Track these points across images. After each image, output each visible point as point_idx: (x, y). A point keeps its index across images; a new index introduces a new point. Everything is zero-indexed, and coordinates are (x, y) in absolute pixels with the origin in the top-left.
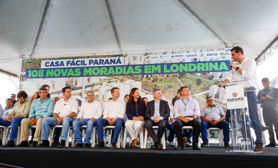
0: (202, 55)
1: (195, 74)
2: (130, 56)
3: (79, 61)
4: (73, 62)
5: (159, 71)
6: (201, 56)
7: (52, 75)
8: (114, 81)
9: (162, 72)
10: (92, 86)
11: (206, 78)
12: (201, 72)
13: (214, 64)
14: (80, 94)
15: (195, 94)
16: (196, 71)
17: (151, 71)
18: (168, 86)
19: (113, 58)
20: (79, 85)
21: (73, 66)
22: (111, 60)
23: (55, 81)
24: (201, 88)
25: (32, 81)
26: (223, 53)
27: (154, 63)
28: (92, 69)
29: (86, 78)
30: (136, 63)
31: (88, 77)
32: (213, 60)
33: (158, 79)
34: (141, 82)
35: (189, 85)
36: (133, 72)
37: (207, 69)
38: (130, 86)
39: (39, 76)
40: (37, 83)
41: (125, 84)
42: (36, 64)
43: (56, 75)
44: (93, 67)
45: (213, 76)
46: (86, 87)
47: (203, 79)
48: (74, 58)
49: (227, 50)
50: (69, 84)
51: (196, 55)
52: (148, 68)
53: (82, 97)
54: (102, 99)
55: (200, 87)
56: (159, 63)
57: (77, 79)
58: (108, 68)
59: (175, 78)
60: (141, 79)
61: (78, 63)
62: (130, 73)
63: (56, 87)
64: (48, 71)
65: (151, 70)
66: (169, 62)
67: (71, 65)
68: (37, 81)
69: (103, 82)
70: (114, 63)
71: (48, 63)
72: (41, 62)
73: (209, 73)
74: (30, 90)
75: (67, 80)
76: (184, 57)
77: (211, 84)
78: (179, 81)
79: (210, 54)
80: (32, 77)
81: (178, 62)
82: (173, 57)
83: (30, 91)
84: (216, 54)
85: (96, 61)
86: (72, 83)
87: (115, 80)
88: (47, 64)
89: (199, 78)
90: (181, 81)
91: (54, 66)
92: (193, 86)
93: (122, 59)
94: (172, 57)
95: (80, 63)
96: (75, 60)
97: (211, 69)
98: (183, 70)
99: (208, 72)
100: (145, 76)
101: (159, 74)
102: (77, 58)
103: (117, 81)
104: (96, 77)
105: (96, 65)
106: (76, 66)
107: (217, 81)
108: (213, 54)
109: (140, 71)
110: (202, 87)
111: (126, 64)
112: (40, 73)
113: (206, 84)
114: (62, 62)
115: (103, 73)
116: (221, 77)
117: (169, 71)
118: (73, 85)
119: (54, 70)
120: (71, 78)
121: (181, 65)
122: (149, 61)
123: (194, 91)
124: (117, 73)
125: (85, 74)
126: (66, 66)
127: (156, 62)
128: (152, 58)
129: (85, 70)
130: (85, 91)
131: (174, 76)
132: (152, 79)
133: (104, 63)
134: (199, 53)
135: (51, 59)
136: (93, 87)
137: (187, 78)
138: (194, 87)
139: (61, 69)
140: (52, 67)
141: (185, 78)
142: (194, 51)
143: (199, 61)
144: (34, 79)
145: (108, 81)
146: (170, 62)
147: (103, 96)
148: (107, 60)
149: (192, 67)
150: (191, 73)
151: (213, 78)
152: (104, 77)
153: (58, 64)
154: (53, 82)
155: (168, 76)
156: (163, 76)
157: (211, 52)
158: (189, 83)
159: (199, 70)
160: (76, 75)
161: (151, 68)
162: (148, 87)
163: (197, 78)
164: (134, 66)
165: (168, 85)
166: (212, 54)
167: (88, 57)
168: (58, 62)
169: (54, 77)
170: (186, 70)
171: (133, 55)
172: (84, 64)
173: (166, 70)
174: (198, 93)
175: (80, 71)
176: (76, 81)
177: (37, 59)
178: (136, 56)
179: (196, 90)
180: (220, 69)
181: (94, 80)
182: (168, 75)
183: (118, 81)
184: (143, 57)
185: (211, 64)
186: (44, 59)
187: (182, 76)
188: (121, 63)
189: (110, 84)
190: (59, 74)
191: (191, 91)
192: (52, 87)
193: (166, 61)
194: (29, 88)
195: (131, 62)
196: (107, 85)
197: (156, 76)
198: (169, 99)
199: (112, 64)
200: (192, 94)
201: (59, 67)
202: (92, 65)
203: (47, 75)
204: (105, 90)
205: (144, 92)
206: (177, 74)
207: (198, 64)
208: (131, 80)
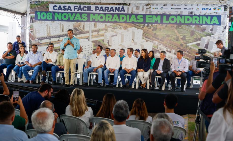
0: (198, 9)
1: (190, 26)
2: (133, 5)
3: (86, 7)
4: (80, 7)
5: (159, 21)
6: (196, 10)
7: (60, 19)
8: (118, 28)
9: (162, 22)
10: (98, 31)
11: (199, 30)
12: (195, 24)
13: (207, 18)
14: (87, 37)
15: (188, 44)
16: (191, 23)
17: (152, 21)
18: (165, 36)
19: (117, 6)
20: (86, 29)
21: (80, 11)
22: (116, 8)
23: (63, 24)
24: (194, 39)
25: (42, 23)
26: (216, 9)
27: (155, 13)
28: (98, 15)
29: (93, 24)
30: (138, 12)
31: (95, 23)
32: (207, 15)
33: (157, 28)
34: (142, 30)
36: (136, 21)
37: (201, 23)
38: (132, 33)
39: (48, 18)
40: (47, 25)
41: (128, 31)
42: (44, 7)
43: (64, 19)
44: (99, 14)
45: (205, 28)
46: (93, 32)
47: (196, 31)
48: (81, 4)
49: (220, 6)
50: (77, 28)
51: (193, 9)
52: (149, 18)
53: (89, 41)
54: (107, 43)
55: (193, 37)
56: (159, 13)
57: (84, 24)
58: (113, 15)
59: (172, 28)
60: (142, 27)
61: (85, 9)
62: (132, 21)
63: (64, 30)
64: (56, 14)
65: (152, 20)
66: (168, 14)
67: (78, 10)
68: (46, 24)
69: (108, 28)
70: (119, 11)
71: (56, 6)
72: (49, 5)
73: (202, 26)
74: (40, 31)
75: (75, 24)
76: (182, 10)
77: (203, 36)
78: (176, 31)
79: (205, 9)
80: (41, 19)
82: (172, 9)
83: (41, 32)
84: (210, 9)
85: (102, 8)
86: (80, 27)
87: (119, 27)
88: (55, 8)
89: (193, 30)
90: (178, 32)
91: (61, 10)
92: (187, 36)
93: (126, 7)
94: (171, 9)
95: (87, 9)
96: (82, 6)
97: (204, 23)
98: (180, 22)
99: (202, 25)
100: (146, 25)
101: (159, 24)
102: (84, 4)
103: (121, 28)
104: (101, 23)
105: (101, 12)
106: (83, 11)
107: (208, 34)
108: (207, 9)
109: (142, 20)
110: (195, 38)
111: (130, 13)
112: (49, 16)
113: (198, 36)
114: (69, 7)
115: (108, 20)
116: (212, 30)
117: (167, 22)
118: (80, 29)
119: (62, 14)
120: (79, 23)
121: (179, 17)
122: (150, 11)
123: (188, 41)
124: (121, 20)
125: (91, 20)
126: (73, 11)
127: (156, 13)
128: (153, 9)
129: (92, 16)
130: (92, 35)
131: (172, 26)
132: (152, 28)
133: (109, 10)
134: (195, 7)
135: (58, 3)
136: (100, 32)
137: (183, 29)
138: (188, 37)
139: (69, 14)
140: (60, 11)
141: (181, 28)
142: (191, 5)
143: (195, 14)
144: (43, 22)
145: (113, 28)
146: (170, 13)
147: (108, 41)
148: (112, 8)
149: (188, 20)
150: (187, 24)
151: (205, 30)
152: (109, 23)
153: (66, 9)
154: (62, 25)
155: (166, 26)
156: (163, 26)
157: (206, 7)
158: (184, 34)
159: (194, 23)
160: (83, 19)
161: (152, 18)
162: (149, 35)
163: (191, 29)
164: (136, 15)
165: (165, 34)
166: (206, 9)
167: (94, 4)
168: (66, 6)
169: (62, 20)
170: (183, 22)
171: (136, 5)
172: (90, 10)
173: (165, 21)
174: (191, 43)
175: (87, 16)
176: (83, 25)
177: (45, 2)
178: (139, 6)
180: (212, 23)
181: (100, 26)
182: (166, 25)
183: (122, 28)
184: (145, 7)
185: (205, 18)
186: (52, 3)
187: (179, 27)
188: (125, 12)
189: (115, 30)
190: (67, 18)
191: (185, 41)
192: (61, 30)
193: (166, 12)
194: (40, 29)
195: (134, 11)
196: (111, 31)
197: (156, 26)
198: (166, 46)
199: (117, 12)
200: (186, 43)
201: (66, 11)
202: (98, 11)
203: (56, 19)
204: (110, 36)
205: (145, 39)
206: (174, 25)
207: (193, 17)
208: (134, 27)
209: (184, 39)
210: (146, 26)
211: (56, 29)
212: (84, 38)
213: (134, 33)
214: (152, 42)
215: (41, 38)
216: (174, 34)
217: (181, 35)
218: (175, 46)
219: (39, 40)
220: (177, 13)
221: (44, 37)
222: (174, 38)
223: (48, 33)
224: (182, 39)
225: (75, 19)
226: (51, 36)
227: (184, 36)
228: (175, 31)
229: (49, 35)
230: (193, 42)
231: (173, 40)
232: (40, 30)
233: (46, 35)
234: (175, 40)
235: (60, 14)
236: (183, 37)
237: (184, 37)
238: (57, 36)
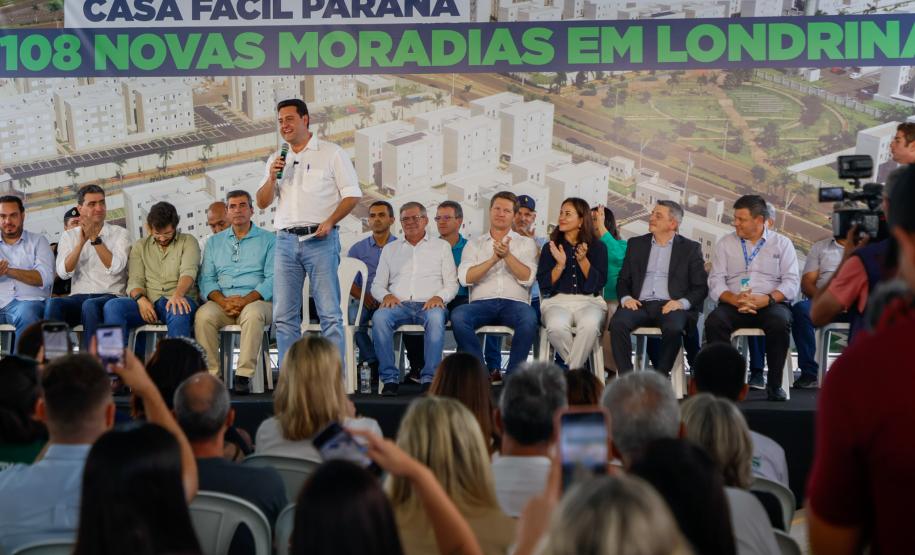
1: (795, 73)
5: (637, 57)
7: (123, 65)
8: (427, 99)
9: (650, 60)
10: (324, 117)
11: (842, 94)
13: (883, 29)
15: (792, 164)
16: (803, 60)
17: (597, 55)
18: (674, 127)
20: (258, 114)
21: (224, 21)
23: (139, 90)
24: (822, 139)
25: (28, 89)
27: (613, 17)
28: (320, 38)
29: (293, 81)
30: (527, 15)
31: (302, 78)
32: (880, 12)
33: (629, 90)
34: (553, 106)
35: (766, 123)
36: (514, 58)
37: (851, 53)
38: (499, 121)
39: (60, 64)
40: (55, 100)
41: (479, 110)
42: (36, 8)
43: (142, 63)
44: (324, 30)
45: (874, 81)
47: (830, 98)
50: (211, 106)
52: (582, 39)
54: (372, 180)
55: (817, 131)
56: (634, 15)
57: (248, 85)
58: (396, 32)
59: (705, 88)
60: (551, 90)
61: (250, 7)
62: (498, 62)
63: (147, 121)
64: (102, 40)
65: (599, 51)
66: (682, 16)
67: (214, 17)
68: (49, 92)
69: (373, 100)
70: (425, 12)
73: (858, 70)
74: (20, 132)
75: (201, 89)
77: (863, 121)
78: (725, 102)
80: (22, 72)
81: (720, 14)
83: (22, 137)
86: (225, 104)
87: (431, 92)
88: (96, 9)
89: (811, 92)
90: (735, 106)
91: (129, 17)
92: (784, 127)
95: (259, 6)
97: (868, 53)
98: (744, 52)
99: (856, 64)
100: (572, 76)
101: (636, 67)
103: (439, 100)
104: (338, 78)
105: (336, 19)
106: (241, 22)
107: (893, 108)
109: (548, 53)
110: (825, 132)
111: (483, 17)
112: (62, 52)
113: (842, 121)
115: (373, 61)
116: (908, 89)
117: (680, 57)
118: (230, 114)
119: (131, 41)
120: (220, 79)
121: (736, 30)
122: (589, 7)
123: (790, 152)
124: (440, 59)
125: (284, 62)
126: (188, 21)
127: (619, 13)
129: (286, 41)
131: (703, 80)
132: (602, 93)
133: (374, 10)
136: (330, 124)
137: (759, 90)
138: (789, 131)
139: (167, 36)
140: (120, 23)
141: (753, 88)
143: (818, 13)
144: (34, 82)
145: (398, 99)
146: (688, 12)
147: (378, 167)
149: (787, 41)
150: (780, 66)
151: (876, 92)
152: (376, 77)
153: (151, 11)
154: (132, 97)
155: (674, 80)
156: (655, 79)
158: (768, 114)
159: (814, 55)
160: (241, 63)
161: (599, 39)
162: (587, 129)
163: (803, 90)
164: (518, 29)
165: (672, 122)
169: (133, 71)
170: (758, 54)
172: (279, 14)
173: (665, 54)
174: (805, 159)
175: (262, 46)
176: (244, 94)
179: (797, 146)
180: (909, 53)
181: (332, 91)
182: (673, 75)
183: (447, 98)
185: (869, 27)
187: (739, 81)
188: (458, 14)
189: (408, 112)
190: (158, 60)
191: (774, 152)
192: (129, 123)
193: (667, 7)
194: (19, 122)
195: (506, 10)
196: (392, 118)
197: (623, 78)
198: (679, 183)
199: (417, 18)
200: (780, 163)
201: (153, 23)
202: (317, 18)
203: (100, 64)
204: (385, 141)
205: (567, 151)
206: (716, 71)
207: (812, 26)
208: (507, 93)
209: (768, 140)
210: (569, 83)
211: (104, 119)
212: (251, 161)
213: (507, 123)
214: (607, 164)
215: (26, 167)
216: (714, 118)
217: (752, 124)
218: (724, 177)
219: (15, 177)
220: (727, 11)
221: (43, 164)
222: (716, 141)
223: (59, 141)
224: (756, 140)
225: (203, 64)
226: (78, 158)
227: (771, 127)
228: (722, 102)
229: (67, 149)
230: (815, 155)
231: (713, 148)
232: (21, 127)
233: (50, 151)
234: (721, 147)
235: (123, 39)
236: (764, 133)
237: (766, 128)
238: (112, 151)
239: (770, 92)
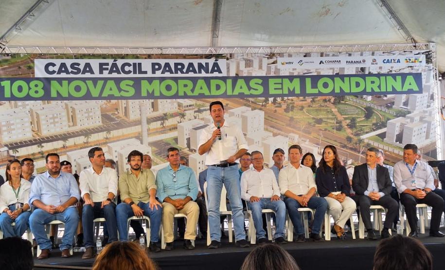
0: (374, 60)
1: (362, 97)
2: (239, 58)
3: (129, 65)
4: (114, 65)
5: (298, 91)
6: (372, 64)
7: (65, 95)
9: (303, 93)
10: (163, 118)
11: (381, 106)
12: (372, 93)
13: (395, 79)
14: (137, 135)
15: (362, 135)
16: (364, 92)
18: (314, 120)
19: (203, 61)
20: (133, 116)
21: (115, 75)
22: (200, 66)
23: (74, 106)
24: (374, 124)
25: (16, 107)
26: (410, 60)
27: (287, 74)
28: (160, 83)
29: (148, 103)
30: (251, 73)
31: (153, 101)
32: (393, 72)
33: (295, 105)
34: (264, 112)
35: (351, 119)
36: (246, 92)
37: (383, 89)
38: (241, 119)
39: (32, 94)
40: (31, 111)
41: (232, 114)
42: (20, 68)
43: (75, 94)
44: (162, 79)
45: (393, 100)
46: (150, 121)
47: (376, 107)
48: (115, 57)
49: (417, 54)
50: (109, 113)
51: (364, 61)
52: (275, 84)
53: (142, 143)
54: (186, 146)
55: (371, 121)
56: (296, 74)
57: (127, 104)
58: (194, 80)
59: (326, 104)
60: (262, 105)
61: (127, 68)
62: (240, 93)
63: (78, 121)
64: (55, 83)
65: (282, 89)
66: (315, 74)
67: (110, 73)
68: (28, 107)
69: (185, 111)
70: (207, 72)
71: (54, 65)
72: (33, 62)
73: (386, 96)
74: (13, 127)
75: (104, 106)
76: (343, 64)
77: (390, 117)
78: (334, 110)
79: (388, 60)
80: (13, 98)
81: (331, 74)
82: (323, 63)
83: (14, 129)
84: (399, 61)
85: (167, 65)
86: (116, 113)
88: (51, 68)
89: (368, 105)
90: (338, 111)
91: (68, 73)
92: (358, 120)
93: (222, 63)
94: (320, 63)
95: (131, 68)
96: (120, 63)
97: (390, 89)
98: (341, 89)
99: (386, 94)
100: (271, 99)
101: (298, 96)
102: (123, 57)
104: (169, 101)
105: (167, 74)
106: (123, 75)
107: (401, 111)
108: (393, 61)
109: (261, 90)
110: (374, 122)
111: (233, 74)
112: (34, 89)
113: (381, 117)
114: (88, 65)
115: (185, 92)
116: (406, 104)
117: (315, 91)
118: (118, 117)
119: (69, 84)
120: (113, 101)
121: (337, 80)
122: (277, 70)
123: (361, 130)
124: (214, 92)
125: (144, 94)
126: (97, 75)
128: (283, 64)
129: (145, 85)
130: (149, 130)
131: (325, 101)
132: (284, 106)
133: (185, 70)
134: (369, 58)
135: (57, 56)
136: (166, 121)
137: (347, 104)
138: (360, 121)
139: (87, 81)
140: (63, 75)
141: (345, 104)
142: (360, 53)
143: (370, 73)
144: (20, 103)
145: (196, 109)
146: (318, 72)
147: (188, 140)
148: (191, 65)
149: (358, 85)
150: (356, 95)
151: (393, 105)
152: (186, 100)
153: (79, 71)
154: (70, 110)
155: (313, 101)
156: (306, 100)
157: (390, 57)
158: (352, 115)
159: (369, 90)
160: (123, 94)
161: (282, 84)
163: (365, 104)
164: (248, 79)
165: (313, 118)
166: (391, 60)
167: (149, 56)
168: (78, 64)
169: (70, 98)
170: (347, 90)
171: (245, 57)
172: (141, 72)
173: (309, 90)
174: (367, 133)
175: (133, 86)
176: (125, 108)
177: (22, 56)
178: (251, 58)
179: (364, 127)
180: (405, 89)
181: (167, 106)
182: (313, 99)
184: (266, 61)
185: (390, 78)
186: (41, 56)
187: (340, 101)
188: (221, 73)
189: (201, 115)
190: (83, 92)
191: (355, 130)
192: (69, 122)
193: (308, 70)
194: (11, 122)
195: (242, 71)
196: (194, 118)
197: (292, 100)
198: (317, 144)
199: (203, 74)
200: (357, 135)
201: (80, 75)
202: (158, 74)
203: (54, 94)
204: (191, 128)
205: (270, 131)
206: (330, 97)
207: (367, 78)
208: (244, 107)
209: (352, 125)
210: (270, 102)
211: (52, 121)
212: (129, 138)
213: (244, 119)
214: (287, 137)
215: (16, 144)
216: (330, 116)
217: (346, 119)
218: (335, 141)
219: (10, 149)
220: (333, 72)
221: (25, 142)
222: (332, 126)
223: (34, 131)
224: (348, 125)
225: (105, 94)
226: (43, 139)
227: (353, 120)
228: (333, 110)
229: (37, 134)
230: (371, 131)
231: (330, 129)
232: (13, 124)
233: (29, 136)
234: (334, 129)
235: (65, 83)
236: (351, 122)
237: (351, 120)
238: (60, 135)
239: (352, 106)
